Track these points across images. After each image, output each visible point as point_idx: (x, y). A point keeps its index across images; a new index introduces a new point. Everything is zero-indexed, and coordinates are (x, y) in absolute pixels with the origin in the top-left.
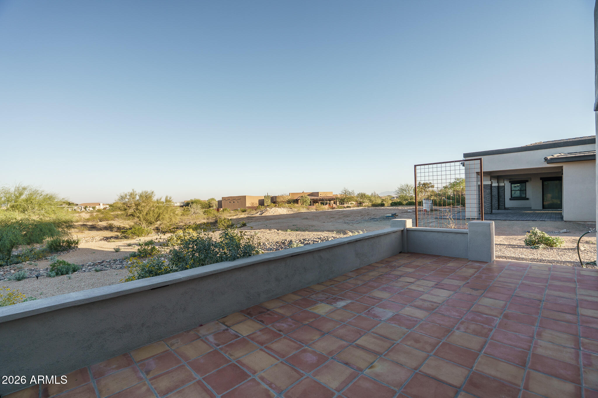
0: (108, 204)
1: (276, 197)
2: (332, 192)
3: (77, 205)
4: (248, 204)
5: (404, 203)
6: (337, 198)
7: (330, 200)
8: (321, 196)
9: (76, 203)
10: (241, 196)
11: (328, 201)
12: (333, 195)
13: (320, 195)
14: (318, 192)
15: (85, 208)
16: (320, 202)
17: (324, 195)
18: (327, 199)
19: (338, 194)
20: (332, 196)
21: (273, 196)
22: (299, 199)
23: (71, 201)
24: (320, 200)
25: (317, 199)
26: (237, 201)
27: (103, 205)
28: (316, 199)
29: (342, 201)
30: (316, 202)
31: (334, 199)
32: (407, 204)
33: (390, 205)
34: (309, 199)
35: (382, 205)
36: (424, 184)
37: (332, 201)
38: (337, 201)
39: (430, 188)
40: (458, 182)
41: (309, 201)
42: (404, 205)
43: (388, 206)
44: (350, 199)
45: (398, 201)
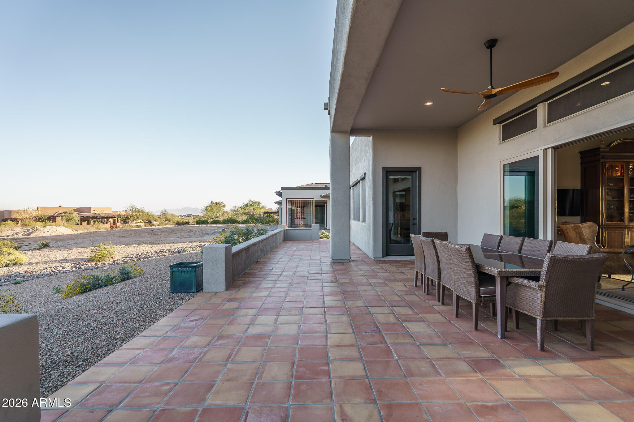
2: (111, 208)
5: (209, 221)
6: (119, 216)
7: (108, 218)
8: (94, 212)
11: (105, 219)
12: (112, 212)
13: (92, 211)
14: (90, 207)
16: (92, 220)
18: (104, 216)
19: (121, 211)
22: (56, 216)
24: (92, 218)
25: (89, 216)
29: (125, 220)
30: (86, 220)
31: (114, 217)
32: (212, 223)
33: (196, 223)
34: (76, 216)
35: (187, 223)
36: (216, 203)
37: (111, 219)
38: (118, 220)
39: (222, 208)
40: (251, 203)
41: (77, 219)
42: (210, 224)
43: (194, 224)
44: (138, 217)
45: (204, 219)
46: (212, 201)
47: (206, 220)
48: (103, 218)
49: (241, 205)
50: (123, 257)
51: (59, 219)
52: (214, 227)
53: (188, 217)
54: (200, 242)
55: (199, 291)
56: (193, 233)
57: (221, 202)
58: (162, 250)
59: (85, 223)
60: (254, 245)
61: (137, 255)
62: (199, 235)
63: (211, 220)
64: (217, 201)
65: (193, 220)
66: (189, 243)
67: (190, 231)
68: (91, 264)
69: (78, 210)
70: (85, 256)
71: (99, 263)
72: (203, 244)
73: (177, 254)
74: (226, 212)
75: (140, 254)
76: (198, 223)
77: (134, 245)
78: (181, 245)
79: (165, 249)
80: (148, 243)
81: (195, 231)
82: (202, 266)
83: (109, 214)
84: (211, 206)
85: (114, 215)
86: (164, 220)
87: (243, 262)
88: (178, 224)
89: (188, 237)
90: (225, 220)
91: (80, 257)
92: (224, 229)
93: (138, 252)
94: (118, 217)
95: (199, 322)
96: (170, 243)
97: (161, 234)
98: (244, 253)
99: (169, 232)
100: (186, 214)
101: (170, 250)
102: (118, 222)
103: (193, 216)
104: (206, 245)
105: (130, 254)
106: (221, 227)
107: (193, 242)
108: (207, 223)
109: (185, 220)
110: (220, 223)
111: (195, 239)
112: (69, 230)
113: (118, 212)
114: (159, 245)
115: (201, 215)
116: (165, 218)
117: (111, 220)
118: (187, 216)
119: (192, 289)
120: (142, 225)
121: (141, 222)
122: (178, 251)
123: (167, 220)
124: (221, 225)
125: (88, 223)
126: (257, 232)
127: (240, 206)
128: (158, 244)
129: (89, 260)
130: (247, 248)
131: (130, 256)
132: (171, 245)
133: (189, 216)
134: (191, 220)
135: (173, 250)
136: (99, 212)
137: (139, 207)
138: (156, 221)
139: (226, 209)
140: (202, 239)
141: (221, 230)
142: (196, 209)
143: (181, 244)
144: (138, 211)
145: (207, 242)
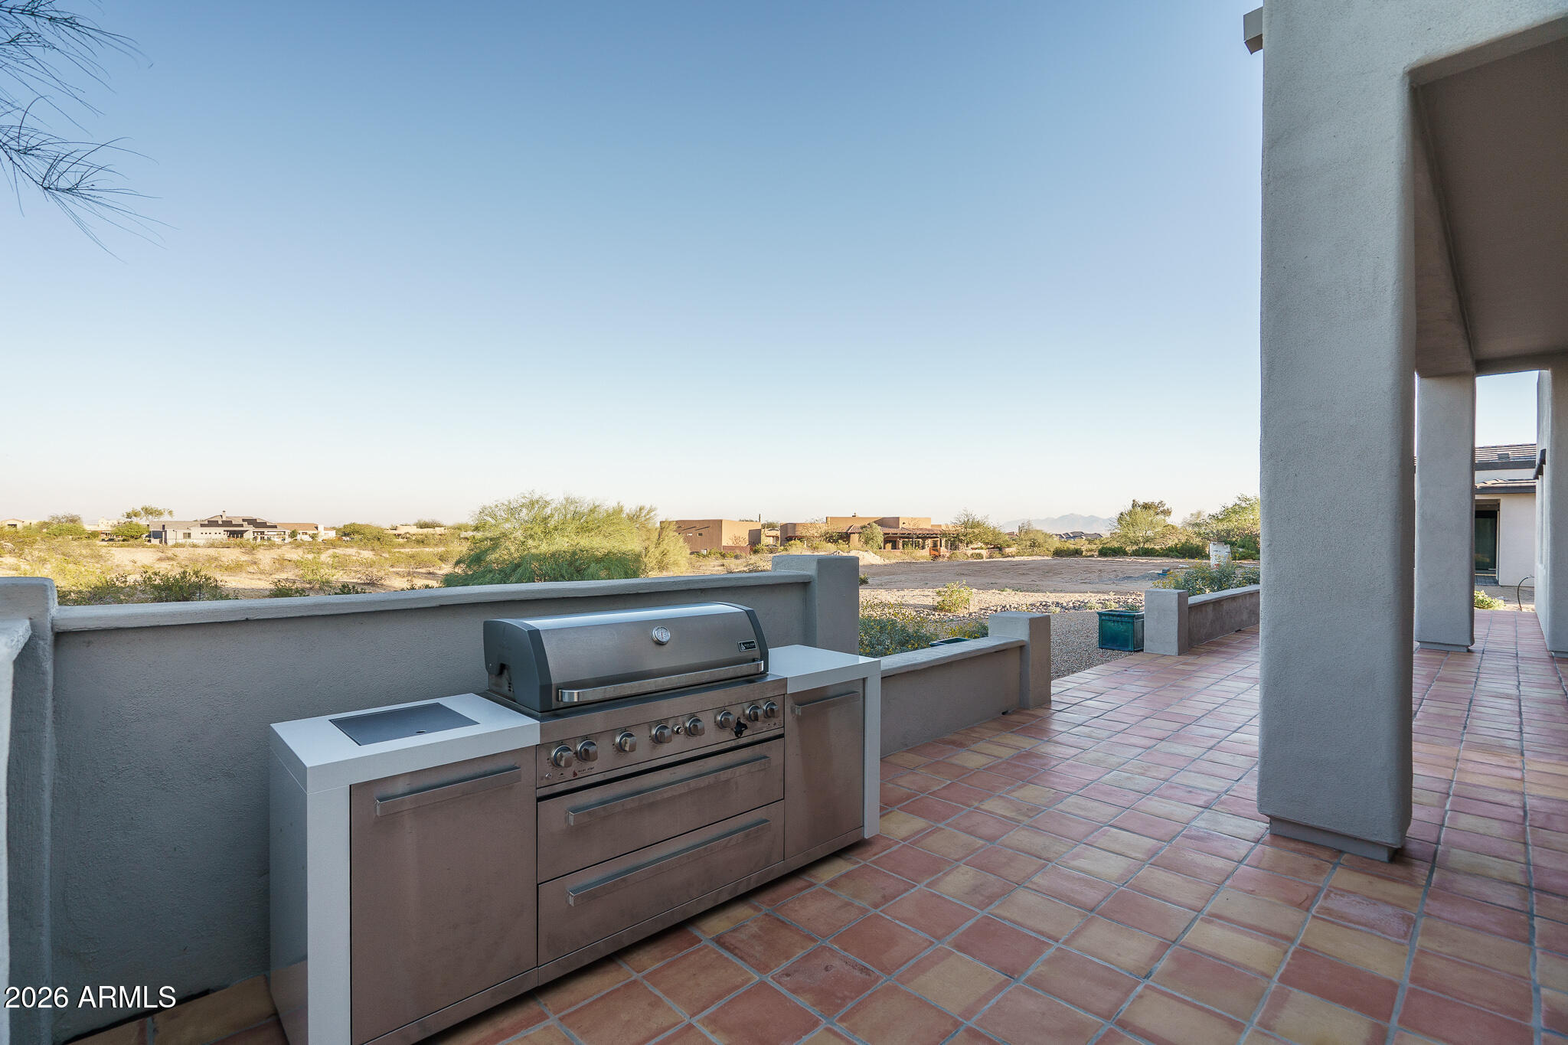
0: (334, 528)
1: (795, 525)
2: (930, 519)
3: (275, 527)
4: (726, 541)
5: (1129, 549)
6: (944, 534)
7: (924, 538)
8: (904, 526)
9: (270, 521)
10: (709, 521)
11: (920, 540)
12: (931, 525)
13: (901, 525)
14: (898, 518)
15: (293, 534)
17: (912, 524)
18: (920, 534)
19: (948, 524)
20: (930, 527)
21: (784, 522)
22: (850, 533)
23: (261, 517)
24: (901, 537)
25: (897, 534)
26: (700, 531)
27: (325, 529)
28: (894, 534)
29: (954, 541)
30: (890, 542)
31: (935, 536)
32: (1136, 553)
33: (1097, 553)
34: (879, 532)
35: (1077, 553)
36: (1146, 507)
37: (930, 540)
38: (941, 541)
39: (1161, 517)
40: (1244, 505)
41: (880, 539)
42: (1131, 556)
43: (1092, 556)
44: (976, 537)
45: (1116, 545)
46: (1134, 501)
47: (1121, 548)
48: (918, 538)
49: (1216, 510)
50: (981, 609)
51: (855, 538)
52: (1143, 563)
53: (1074, 537)
54: (1116, 593)
55: (1138, 651)
56: (1096, 574)
57: (1157, 501)
58: (1044, 603)
59: (889, 546)
60: (1234, 598)
61: (1004, 607)
62: (1110, 579)
63: (1135, 547)
64: (1148, 500)
65: (1089, 546)
66: (1093, 595)
67: (1088, 570)
68: (939, 615)
69: (882, 522)
70: (929, 602)
71: (949, 615)
72: (1123, 598)
73: (1072, 611)
74: (1173, 527)
75: (1008, 606)
76: (1103, 553)
77: (993, 591)
78: (1076, 597)
79: (1050, 601)
80: (1017, 589)
81: (1100, 571)
82: (1143, 618)
83: (926, 529)
84: (1130, 513)
85: (935, 532)
86: (1028, 543)
87: (1208, 624)
88: (1058, 553)
89: (1086, 581)
90: (1170, 550)
91: (920, 603)
92: (1169, 570)
93: (1005, 602)
94: (943, 537)
95: (1144, 674)
96: (1055, 591)
97: (1031, 573)
98: (1210, 608)
99: (1046, 571)
100: (1069, 532)
101: (1058, 603)
102: (941, 546)
103: (1086, 535)
104: (1130, 601)
105: (991, 604)
106: (1160, 565)
107: (1100, 592)
108: (1124, 553)
109: (1071, 545)
110: (1158, 556)
111: (1104, 587)
112: (878, 557)
113: (940, 526)
114: (1036, 594)
115: (1106, 534)
116: (1030, 539)
117: (929, 542)
118: (1072, 535)
119: (1128, 647)
120: (984, 552)
121: (982, 549)
122: (1074, 607)
123: (1034, 544)
124: (1158, 561)
125: (894, 547)
126: (1245, 578)
127: (1213, 512)
128: (1033, 591)
129: (935, 609)
130: (1217, 602)
131: (992, 608)
132: (1057, 595)
133: (1077, 535)
134: (1083, 545)
135: (1065, 604)
136: (911, 527)
137: (979, 517)
138: (1009, 546)
139: (1170, 520)
140: (1118, 588)
141: (1161, 572)
142: (1093, 520)
143: (1077, 595)
144: (976, 525)
145: (1131, 594)
